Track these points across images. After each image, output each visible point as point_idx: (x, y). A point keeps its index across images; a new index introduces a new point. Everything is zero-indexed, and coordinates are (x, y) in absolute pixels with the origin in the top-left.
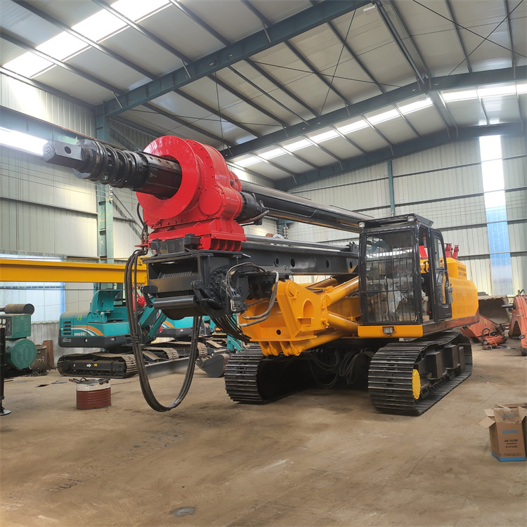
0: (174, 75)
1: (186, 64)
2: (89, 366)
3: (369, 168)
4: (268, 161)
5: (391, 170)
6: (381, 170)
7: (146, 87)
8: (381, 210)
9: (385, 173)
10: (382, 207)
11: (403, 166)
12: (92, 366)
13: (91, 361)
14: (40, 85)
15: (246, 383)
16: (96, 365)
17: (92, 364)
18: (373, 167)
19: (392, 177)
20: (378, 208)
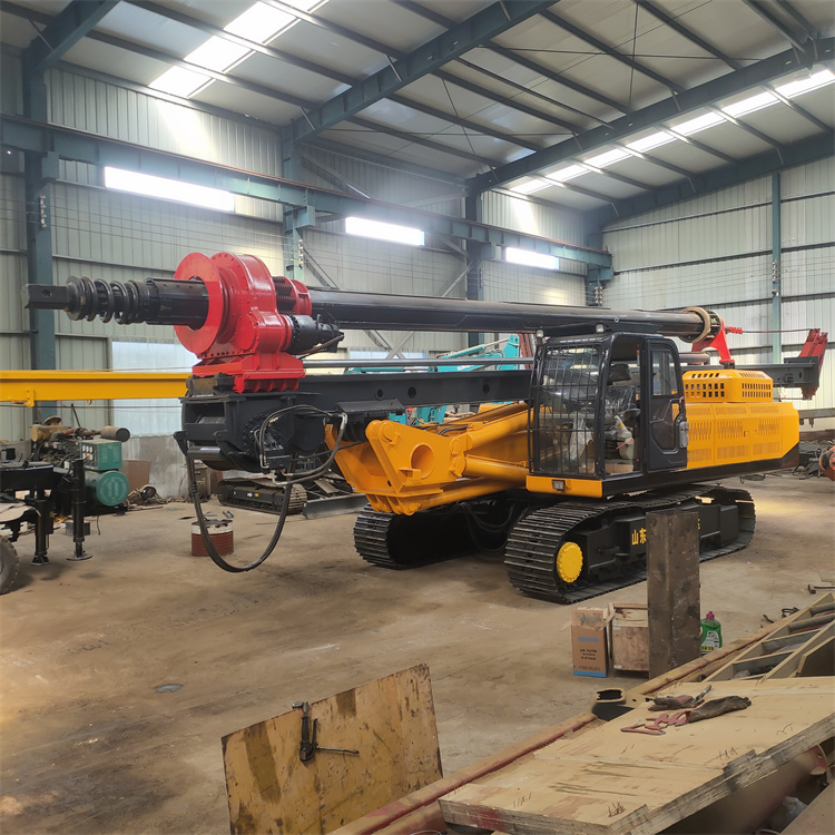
0: (381, 77)
1: (394, 60)
2: (250, 495)
3: (741, 187)
4: (564, 183)
5: (777, 189)
6: (762, 190)
7: (345, 95)
8: (757, 258)
9: (769, 195)
10: (759, 254)
11: (799, 182)
12: (253, 496)
13: (253, 489)
14: (202, 105)
15: (376, 541)
16: (257, 495)
17: (253, 493)
18: (748, 185)
19: (778, 201)
20: (752, 255)
